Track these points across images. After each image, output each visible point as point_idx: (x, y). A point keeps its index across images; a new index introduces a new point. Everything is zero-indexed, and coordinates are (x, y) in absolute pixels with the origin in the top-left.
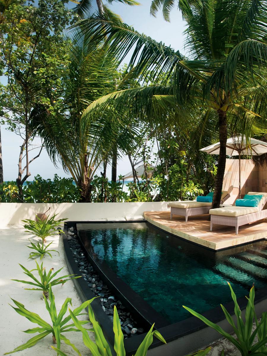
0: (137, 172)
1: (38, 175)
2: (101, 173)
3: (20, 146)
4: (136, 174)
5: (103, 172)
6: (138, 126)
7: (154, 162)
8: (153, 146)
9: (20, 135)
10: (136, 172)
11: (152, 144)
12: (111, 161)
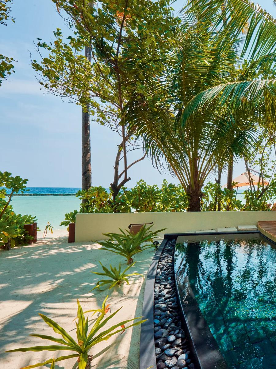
0: (254, 180)
1: (141, 180)
2: (215, 179)
3: (118, 145)
4: (252, 182)
5: (217, 179)
6: (256, 131)
7: (271, 170)
8: (270, 153)
9: (118, 132)
10: (252, 180)
11: (270, 150)
12: (227, 168)
